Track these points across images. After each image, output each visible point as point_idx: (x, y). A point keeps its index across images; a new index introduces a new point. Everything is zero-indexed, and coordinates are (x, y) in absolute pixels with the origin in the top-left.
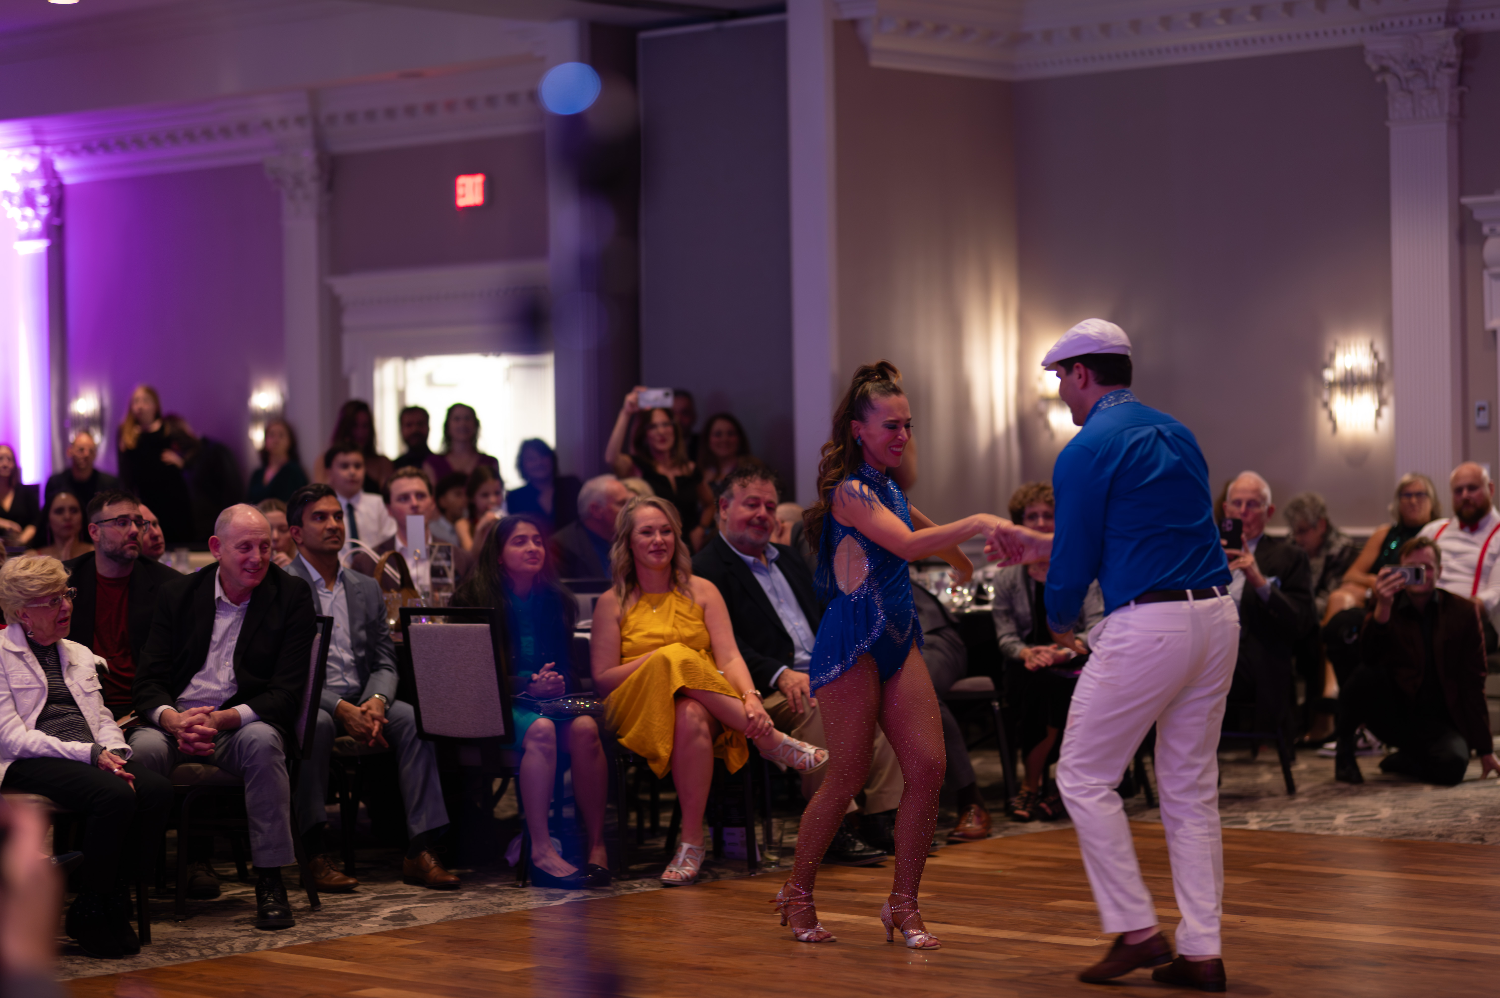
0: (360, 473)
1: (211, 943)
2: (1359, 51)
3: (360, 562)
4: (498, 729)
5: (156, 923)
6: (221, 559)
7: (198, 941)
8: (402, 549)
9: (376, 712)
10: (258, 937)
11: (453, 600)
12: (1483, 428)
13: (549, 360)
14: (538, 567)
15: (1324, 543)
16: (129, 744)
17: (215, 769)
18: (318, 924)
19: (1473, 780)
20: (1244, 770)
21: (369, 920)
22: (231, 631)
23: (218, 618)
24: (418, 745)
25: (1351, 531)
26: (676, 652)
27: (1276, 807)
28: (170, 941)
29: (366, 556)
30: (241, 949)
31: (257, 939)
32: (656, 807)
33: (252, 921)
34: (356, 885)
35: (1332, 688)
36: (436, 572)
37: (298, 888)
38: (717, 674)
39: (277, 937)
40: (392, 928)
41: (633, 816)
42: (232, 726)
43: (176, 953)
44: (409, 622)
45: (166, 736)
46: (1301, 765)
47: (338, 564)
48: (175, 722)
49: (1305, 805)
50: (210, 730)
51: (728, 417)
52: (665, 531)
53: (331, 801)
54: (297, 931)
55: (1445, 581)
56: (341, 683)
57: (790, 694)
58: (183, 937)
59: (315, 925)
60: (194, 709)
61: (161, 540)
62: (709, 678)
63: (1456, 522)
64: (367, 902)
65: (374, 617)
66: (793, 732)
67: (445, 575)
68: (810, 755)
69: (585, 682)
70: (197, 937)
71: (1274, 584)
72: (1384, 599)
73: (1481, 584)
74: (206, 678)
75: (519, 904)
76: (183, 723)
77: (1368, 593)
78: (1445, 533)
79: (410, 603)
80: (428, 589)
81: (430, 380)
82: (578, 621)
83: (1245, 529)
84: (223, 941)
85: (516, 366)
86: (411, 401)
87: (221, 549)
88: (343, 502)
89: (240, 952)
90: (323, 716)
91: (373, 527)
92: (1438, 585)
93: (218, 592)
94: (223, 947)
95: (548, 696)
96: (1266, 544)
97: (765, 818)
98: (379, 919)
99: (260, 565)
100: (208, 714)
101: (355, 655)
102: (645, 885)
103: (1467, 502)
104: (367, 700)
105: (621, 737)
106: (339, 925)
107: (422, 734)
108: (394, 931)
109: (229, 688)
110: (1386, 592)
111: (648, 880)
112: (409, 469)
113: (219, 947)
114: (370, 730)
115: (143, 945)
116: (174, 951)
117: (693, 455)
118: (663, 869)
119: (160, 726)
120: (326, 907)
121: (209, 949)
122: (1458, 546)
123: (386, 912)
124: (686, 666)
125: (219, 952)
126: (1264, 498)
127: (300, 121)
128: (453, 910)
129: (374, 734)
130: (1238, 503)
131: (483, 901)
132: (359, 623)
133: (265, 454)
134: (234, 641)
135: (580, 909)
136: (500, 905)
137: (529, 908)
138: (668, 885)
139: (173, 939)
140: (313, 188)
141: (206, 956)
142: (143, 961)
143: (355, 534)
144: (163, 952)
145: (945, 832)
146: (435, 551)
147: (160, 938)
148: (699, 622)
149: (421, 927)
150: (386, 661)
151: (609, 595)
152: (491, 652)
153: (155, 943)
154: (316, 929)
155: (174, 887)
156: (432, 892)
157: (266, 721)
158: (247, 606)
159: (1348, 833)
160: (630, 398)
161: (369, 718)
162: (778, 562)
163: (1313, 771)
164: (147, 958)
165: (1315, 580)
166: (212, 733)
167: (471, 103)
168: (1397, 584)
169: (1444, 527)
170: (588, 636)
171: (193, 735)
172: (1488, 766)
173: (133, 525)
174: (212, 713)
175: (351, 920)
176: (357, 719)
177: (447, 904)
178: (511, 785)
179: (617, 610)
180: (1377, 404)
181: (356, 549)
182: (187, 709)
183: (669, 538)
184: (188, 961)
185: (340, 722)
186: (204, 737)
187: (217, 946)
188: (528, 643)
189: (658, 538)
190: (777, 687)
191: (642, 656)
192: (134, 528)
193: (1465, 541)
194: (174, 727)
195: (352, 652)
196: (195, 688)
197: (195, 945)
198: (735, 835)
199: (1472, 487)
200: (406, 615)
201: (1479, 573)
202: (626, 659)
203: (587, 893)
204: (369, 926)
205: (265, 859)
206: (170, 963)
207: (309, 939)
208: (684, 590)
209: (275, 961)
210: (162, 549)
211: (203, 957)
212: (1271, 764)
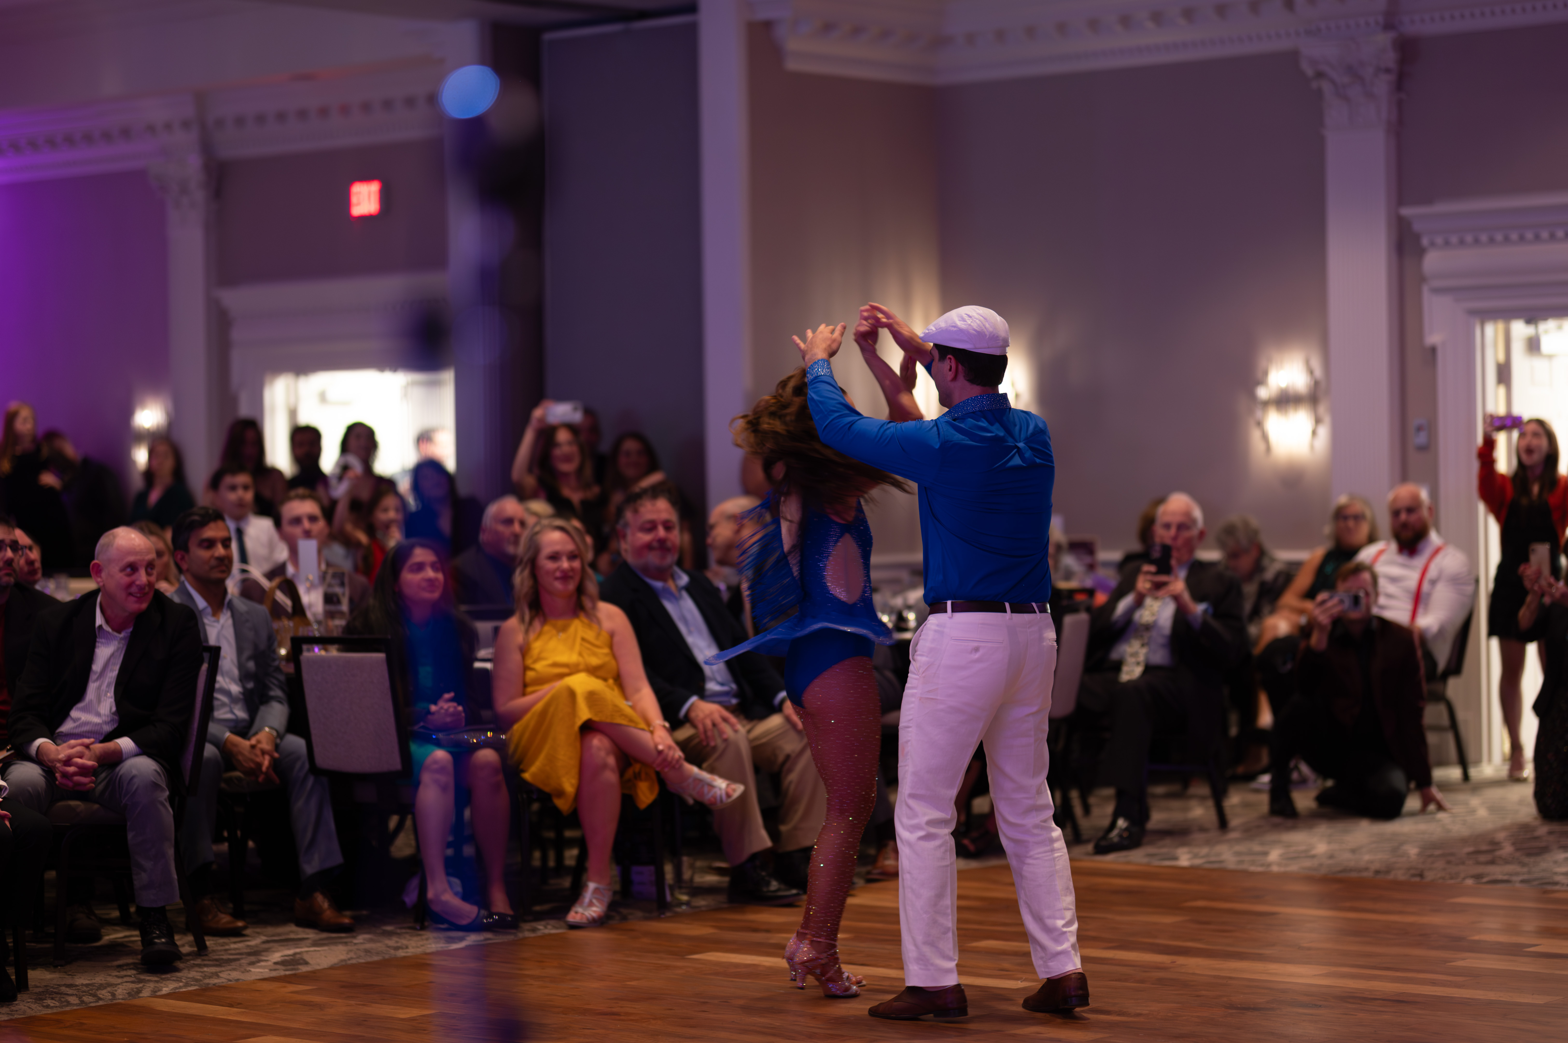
0: (249, 496)
1: (92, 990)
2: (1293, 56)
3: (250, 589)
4: (394, 763)
5: (33, 969)
6: (104, 585)
7: (78, 987)
8: (294, 575)
9: (266, 746)
10: (141, 983)
11: (348, 629)
12: (1423, 449)
13: (448, 377)
14: (436, 595)
15: (1258, 568)
16: (5, 781)
17: (96, 806)
18: (205, 969)
19: (1412, 814)
20: (1176, 804)
21: (259, 964)
22: (112, 660)
23: (99, 647)
24: (311, 780)
25: (1284, 555)
26: (581, 683)
27: (1208, 843)
28: (49, 988)
29: (256, 583)
30: (124, 996)
31: (141, 985)
32: (561, 844)
33: (134, 966)
34: (245, 928)
35: (1266, 718)
36: (329, 599)
37: (185, 931)
38: (624, 705)
39: (162, 983)
40: (282, 973)
41: (537, 854)
42: (114, 760)
43: (55, 1001)
44: (300, 651)
45: (43, 770)
46: (1234, 799)
47: (225, 591)
48: (52, 756)
49: (1238, 841)
50: (90, 763)
51: (638, 437)
52: (572, 556)
53: (218, 839)
54: (183, 976)
55: (1382, 607)
56: (229, 716)
57: (700, 727)
58: (63, 983)
59: (202, 970)
60: (73, 742)
61: (38, 565)
62: (618, 710)
63: (1393, 546)
64: (256, 946)
65: (263, 646)
66: (705, 765)
67: (339, 602)
68: (720, 789)
69: (486, 714)
70: (77, 984)
71: (1205, 612)
72: (1321, 627)
73: (1420, 610)
74: (86, 710)
75: (418, 947)
76: (62, 756)
77: (1303, 620)
78: (1383, 558)
79: (302, 632)
80: (321, 617)
81: (323, 398)
82: (479, 649)
83: (1175, 554)
84: (105, 988)
85: (414, 384)
86: (304, 419)
87: (103, 574)
88: (232, 525)
89: (122, 999)
90: (210, 750)
91: (263, 551)
92: (1375, 611)
93: (99, 620)
94: (104, 994)
95: (445, 728)
96: (1197, 569)
97: (676, 856)
98: (270, 963)
99: (147, 589)
100: (87, 746)
101: (244, 687)
102: (549, 927)
103: (1405, 525)
104: (256, 733)
105: (523, 771)
106: (227, 970)
107: (315, 770)
108: (286, 976)
109: (111, 721)
110: (1324, 619)
111: (552, 922)
112: (301, 491)
113: (100, 994)
114: (259, 765)
115: (20, 991)
116: (52, 999)
117: (599, 476)
118: (567, 910)
119: (38, 759)
120: (214, 951)
121: (90, 996)
122: (1395, 571)
123: (277, 956)
124: (592, 698)
125: (100, 999)
126: (1194, 521)
127: (186, 125)
128: (347, 954)
129: (264, 769)
130: (1167, 526)
131: (379, 945)
132: (247, 653)
133: (149, 475)
134: (115, 670)
135: (481, 952)
136: (397, 948)
137: (428, 951)
138: (574, 927)
139: (52, 985)
140: (199, 195)
141: (86, 1004)
142: (20, 1009)
143: (244, 558)
144: (41, 999)
145: (863, 870)
146: (329, 578)
147: (38, 984)
148: (606, 650)
149: (314, 972)
150: (276, 692)
151: (513, 622)
152: (387, 684)
153: (33, 990)
154: (203, 975)
155: (53, 931)
156: (325, 935)
157: (150, 755)
158: (129, 634)
159: (1282, 869)
160: (537, 413)
161: (258, 752)
162: (688, 589)
163: (1246, 805)
164: (25, 1006)
165: (1248, 606)
166: (92, 767)
167: (366, 107)
168: (1335, 611)
169: (1381, 552)
170: (488, 666)
171: (72, 769)
172: (1427, 800)
173: (9, 550)
174: (91, 746)
175: (240, 965)
176: (246, 753)
177: (341, 948)
178: (409, 823)
179: (520, 638)
180: (1313, 422)
181: (245, 576)
182: (65, 742)
183: (576, 564)
184: (68, 1009)
185: (228, 755)
186: (84, 770)
187: (98, 993)
188: (426, 674)
189: (565, 564)
190: (687, 720)
191: (546, 687)
192: (9, 553)
193: (1404, 566)
194: (52, 761)
195: (240, 683)
196: (75, 720)
197: (75, 992)
198: (643, 874)
199: (1410, 510)
200: (298, 644)
201: (1418, 599)
202: (529, 689)
203: (489, 935)
204: (259, 971)
205: (148, 899)
206: (49, 1011)
207: (195, 985)
208: (591, 616)
209: (159, 1008)
210: (39, 575)
211: (84, 1005)
212: (1202, 798)
